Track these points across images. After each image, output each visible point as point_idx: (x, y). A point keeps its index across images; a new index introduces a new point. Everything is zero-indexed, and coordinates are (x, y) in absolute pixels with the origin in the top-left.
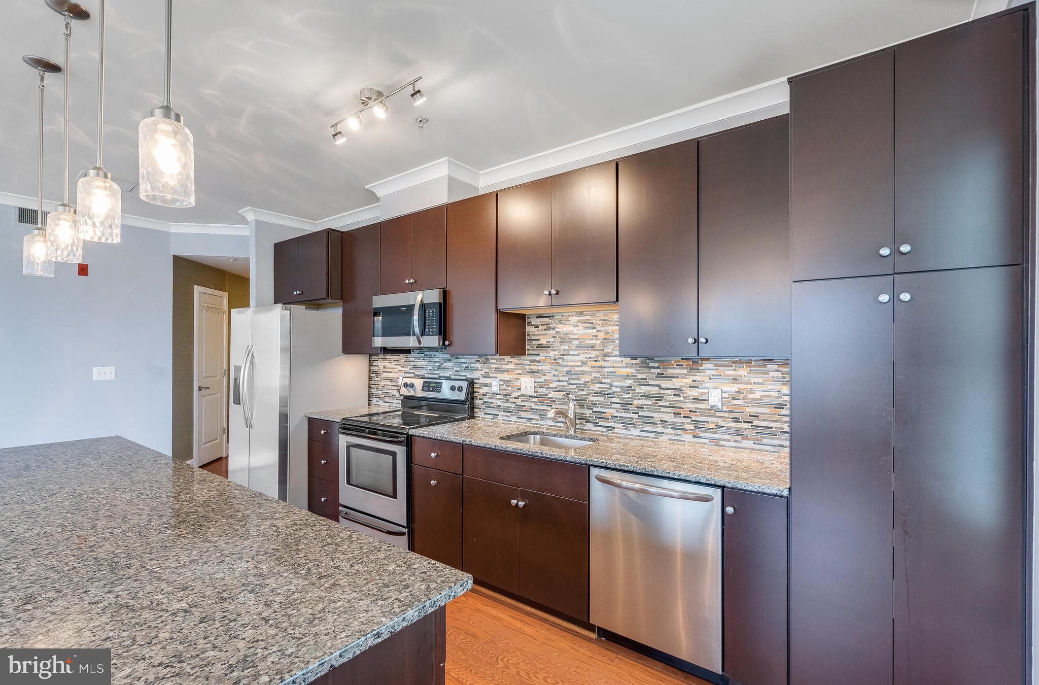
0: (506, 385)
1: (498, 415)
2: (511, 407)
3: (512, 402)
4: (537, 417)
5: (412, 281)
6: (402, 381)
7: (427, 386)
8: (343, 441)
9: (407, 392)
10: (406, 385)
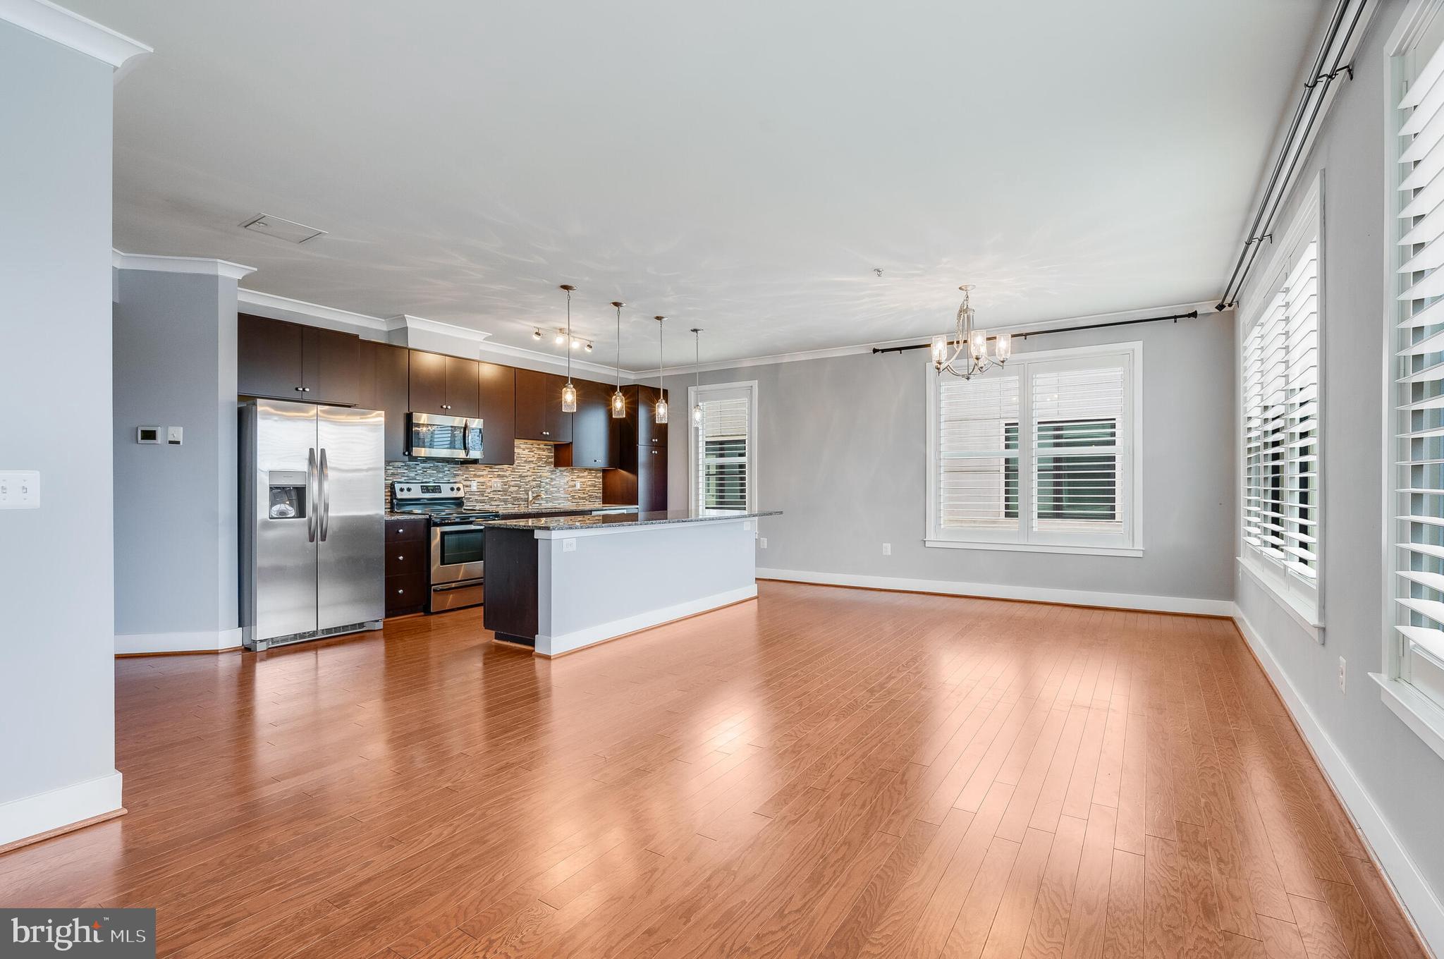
0: (482, 485)
1: (476, 506)
2: (485, 500)
3: (486, 496)
4: (503, 503)
5: (449, 407)
6: (397, 487)
7: (425, 489)
8: (437, 531)
9: (405, 495)
10: (402, 490)
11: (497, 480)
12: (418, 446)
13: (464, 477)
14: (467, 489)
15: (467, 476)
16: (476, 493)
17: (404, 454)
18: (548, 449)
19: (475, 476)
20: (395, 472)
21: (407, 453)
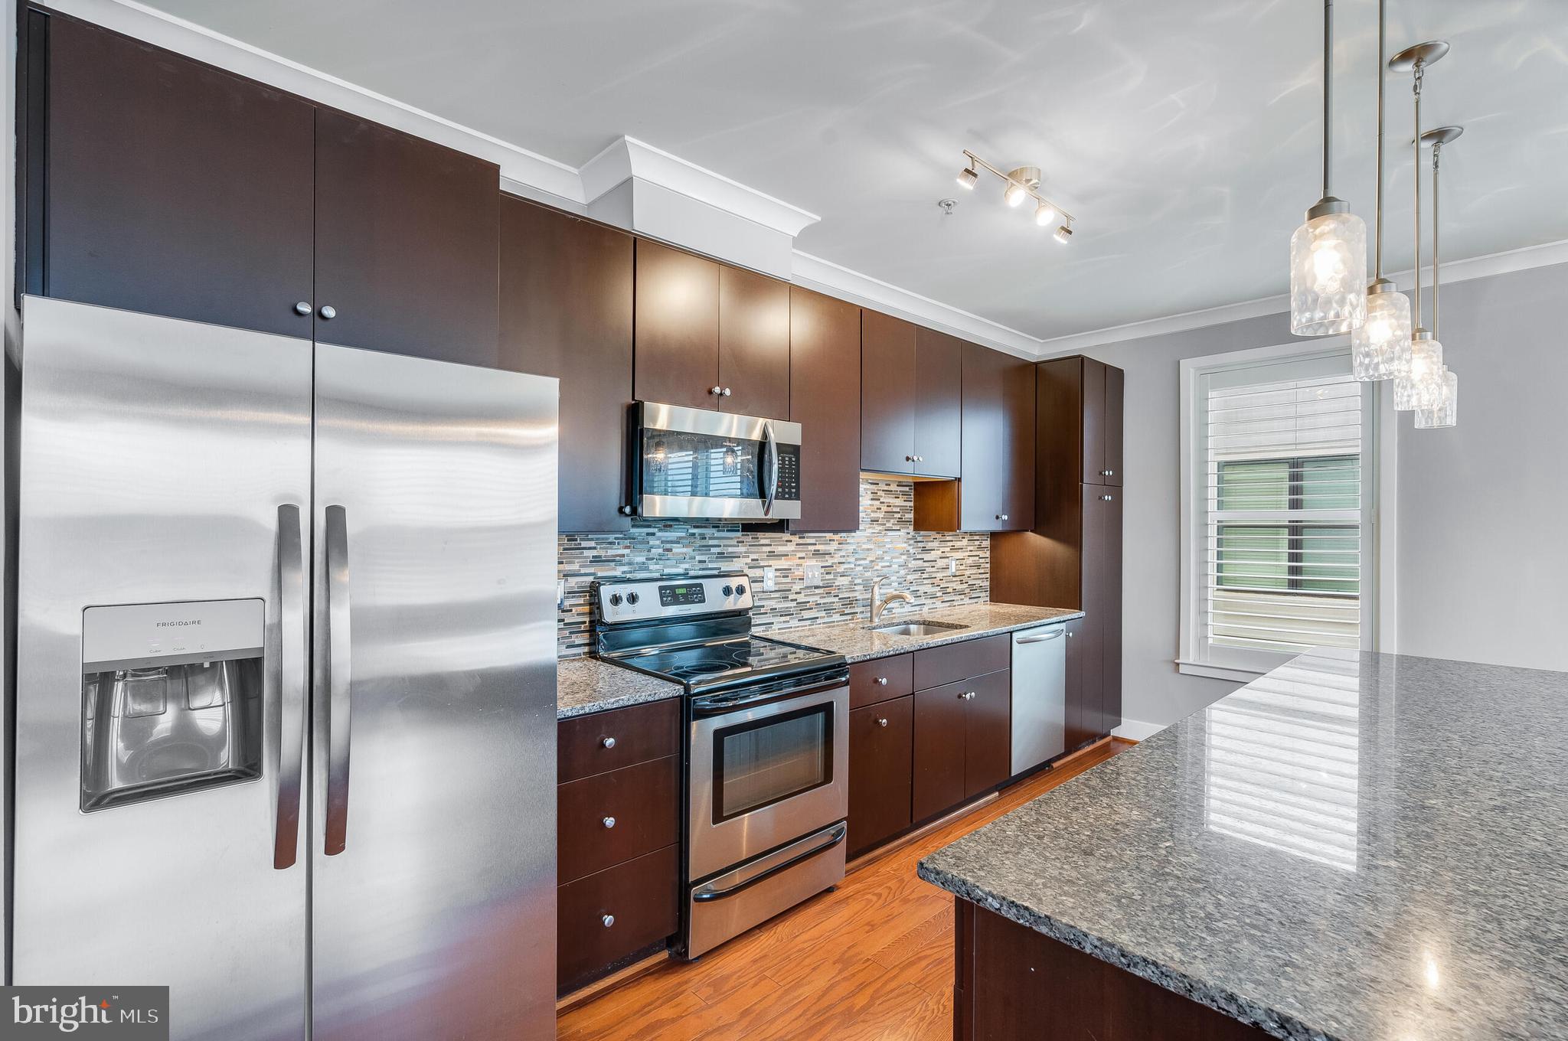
0: (783, 577)
1: (773, 623)
2: (791, 608)
3: (792, 600)
4: (823, 614)
5: (728, 392)
6: (606, 592)
7: (669, 596)
8: (702, 733)
9: (624, 613)
10: (616, 600)
11: (813, 562)
12: (652, 493)
13: (749, 560)
14: (756, 587)
15: (755, 556)
16: (773, 595)
17: (621, 510)
18: (904, 494)
19: (772, 555)
20: (602, 553)
21: (628, 510)
